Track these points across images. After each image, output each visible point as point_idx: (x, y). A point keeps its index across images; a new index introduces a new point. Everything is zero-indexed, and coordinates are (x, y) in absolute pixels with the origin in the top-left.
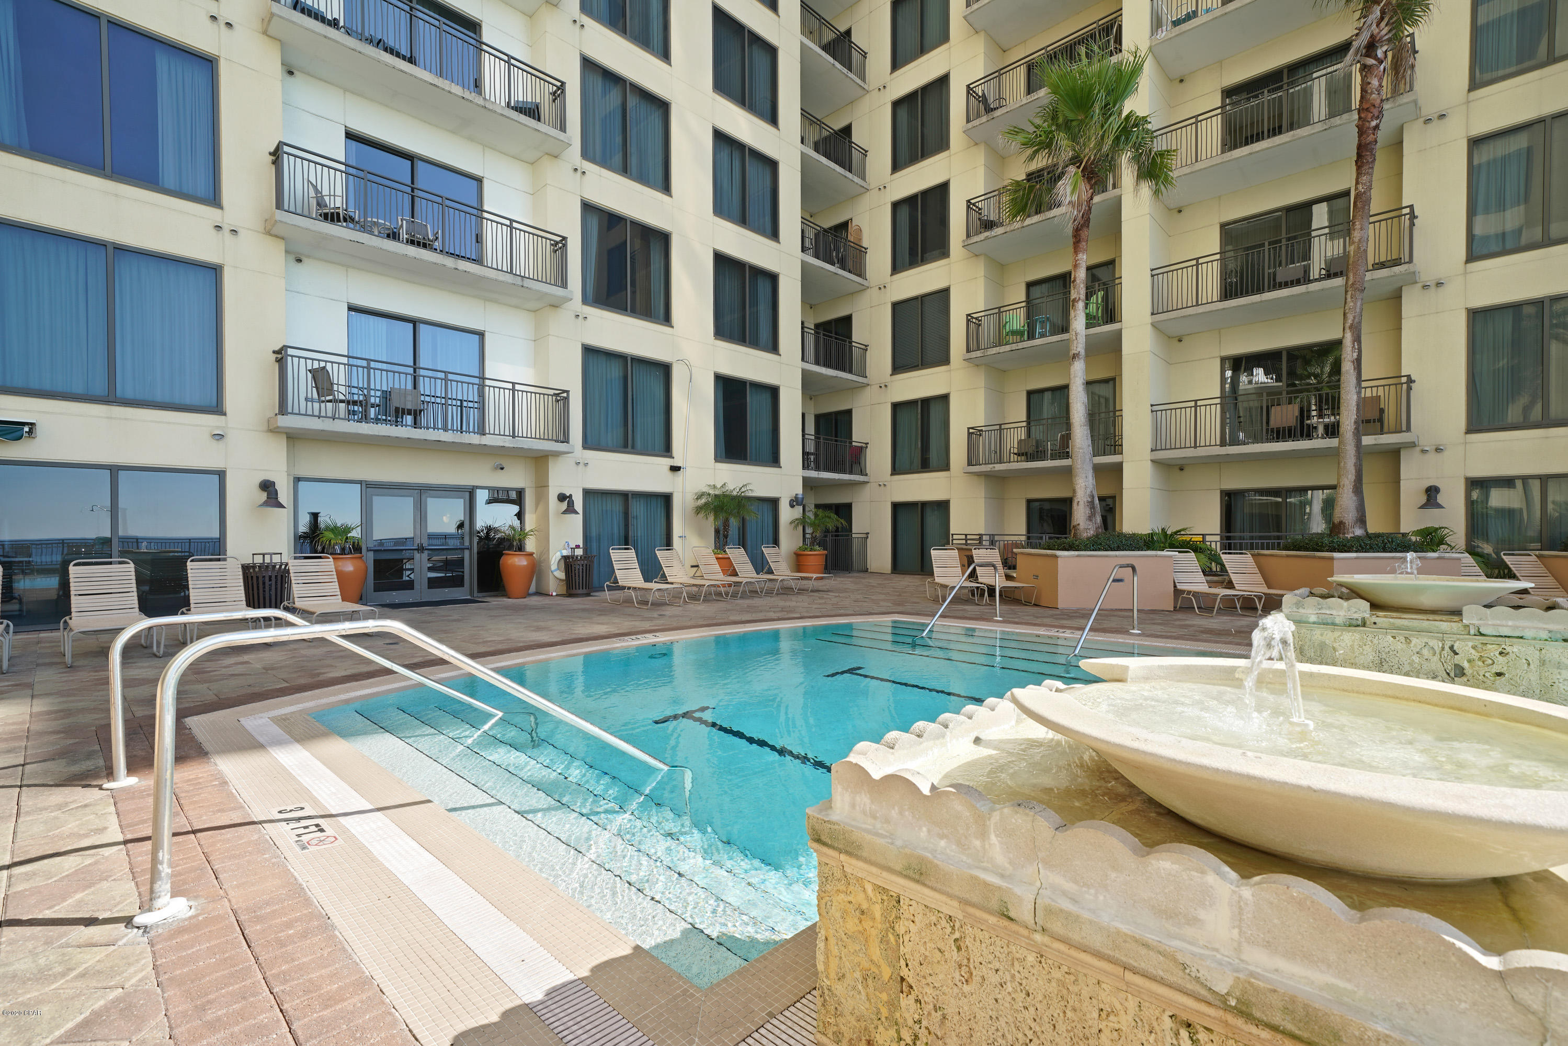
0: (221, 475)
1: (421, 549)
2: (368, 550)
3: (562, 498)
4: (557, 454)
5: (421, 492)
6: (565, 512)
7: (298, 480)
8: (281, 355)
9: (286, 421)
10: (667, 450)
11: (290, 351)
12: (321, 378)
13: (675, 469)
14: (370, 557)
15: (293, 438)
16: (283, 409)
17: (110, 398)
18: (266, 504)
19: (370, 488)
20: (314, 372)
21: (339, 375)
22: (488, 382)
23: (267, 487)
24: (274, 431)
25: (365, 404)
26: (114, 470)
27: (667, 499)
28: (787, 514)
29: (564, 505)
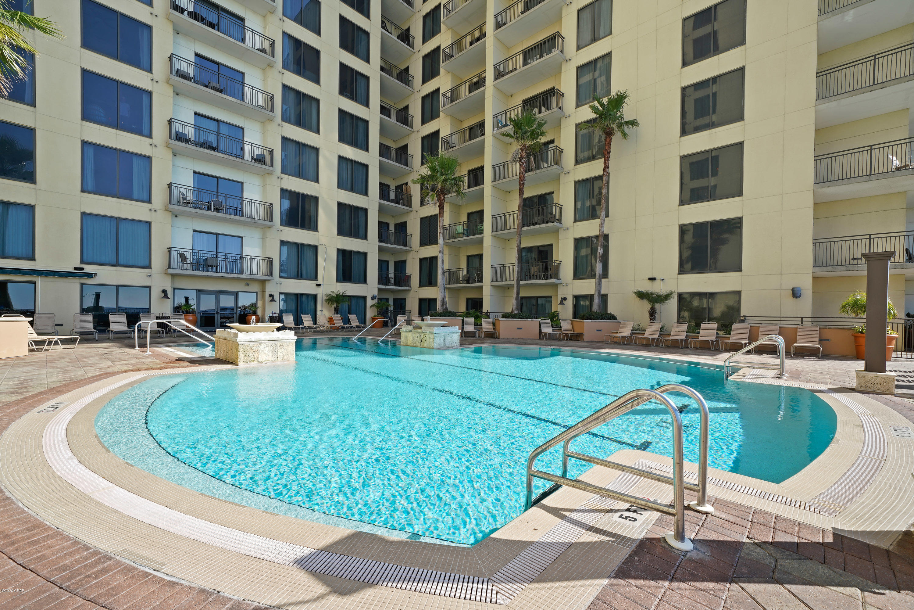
0: (150, 288)
1: (218, 313)
2: (199, 313)
3: (271, 296)
4: (269, 280)
5: (218, 293)
6: (271, 301)
7: (174, 289)
8: (170, 250)
9: (171, 271)
10: (315, 278)
11: (172, 249)
12: (183, 257)
13: (318, 285)
14: (199, 316)
15: (173, 276)
16: (170, 267)
17: (117, 265)
18: (164, 297)
19: (200, 292)
20: (180, 254)
21: (189, 256)
22: (244, 256)
23: (164, 291)
24: (167, 274)
25: (197, 265)
26: (118, 286)
27: (315, 296)
28: (370, 302)
29: (271, 299)
